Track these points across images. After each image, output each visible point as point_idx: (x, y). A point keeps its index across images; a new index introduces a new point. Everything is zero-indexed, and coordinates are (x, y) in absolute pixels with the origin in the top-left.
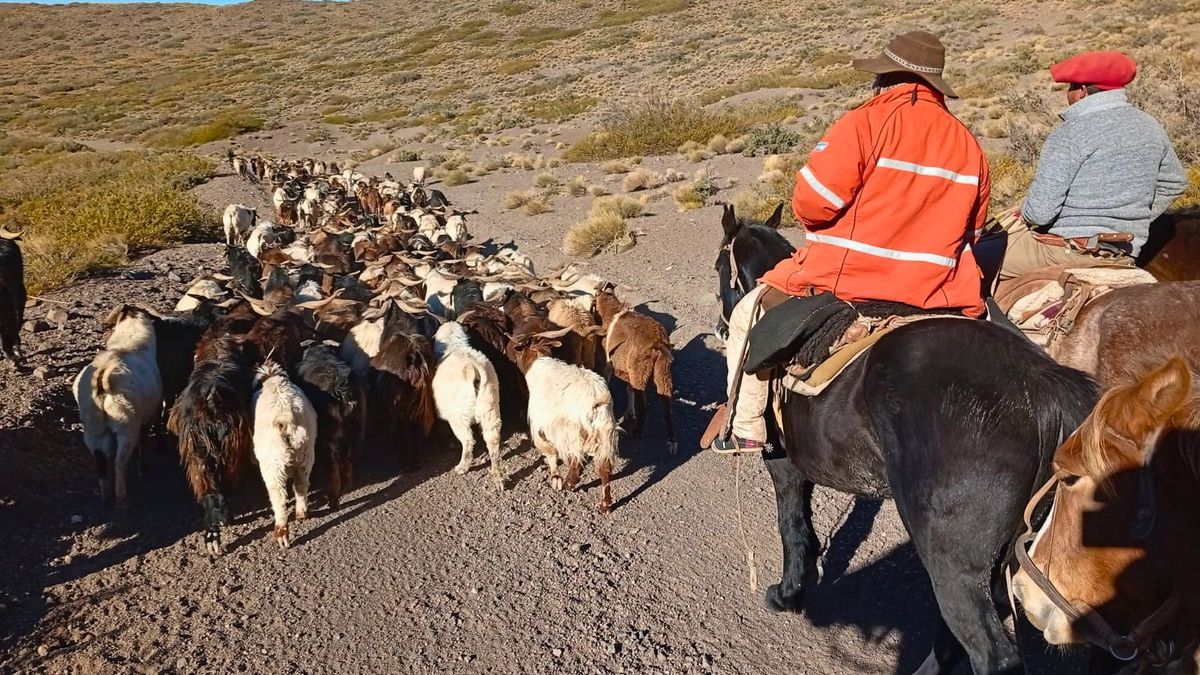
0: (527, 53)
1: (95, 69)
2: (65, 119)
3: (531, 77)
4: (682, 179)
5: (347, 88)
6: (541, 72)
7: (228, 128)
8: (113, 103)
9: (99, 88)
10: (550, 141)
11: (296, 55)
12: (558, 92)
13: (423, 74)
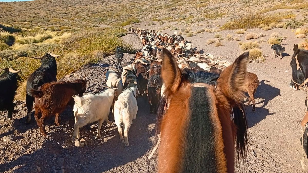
0: (204, 2)
1: (102, 8)
2: (95, 20)
3: (205, 8)
4: (266, 36)
5: (158, 12)
6: (208, 7)
7: (130, 22)
8: (105, 16)
9: (102, 13)
10: (215, 24)
11: (147, 5)
12: (213, 12)
13: (177, 8)
